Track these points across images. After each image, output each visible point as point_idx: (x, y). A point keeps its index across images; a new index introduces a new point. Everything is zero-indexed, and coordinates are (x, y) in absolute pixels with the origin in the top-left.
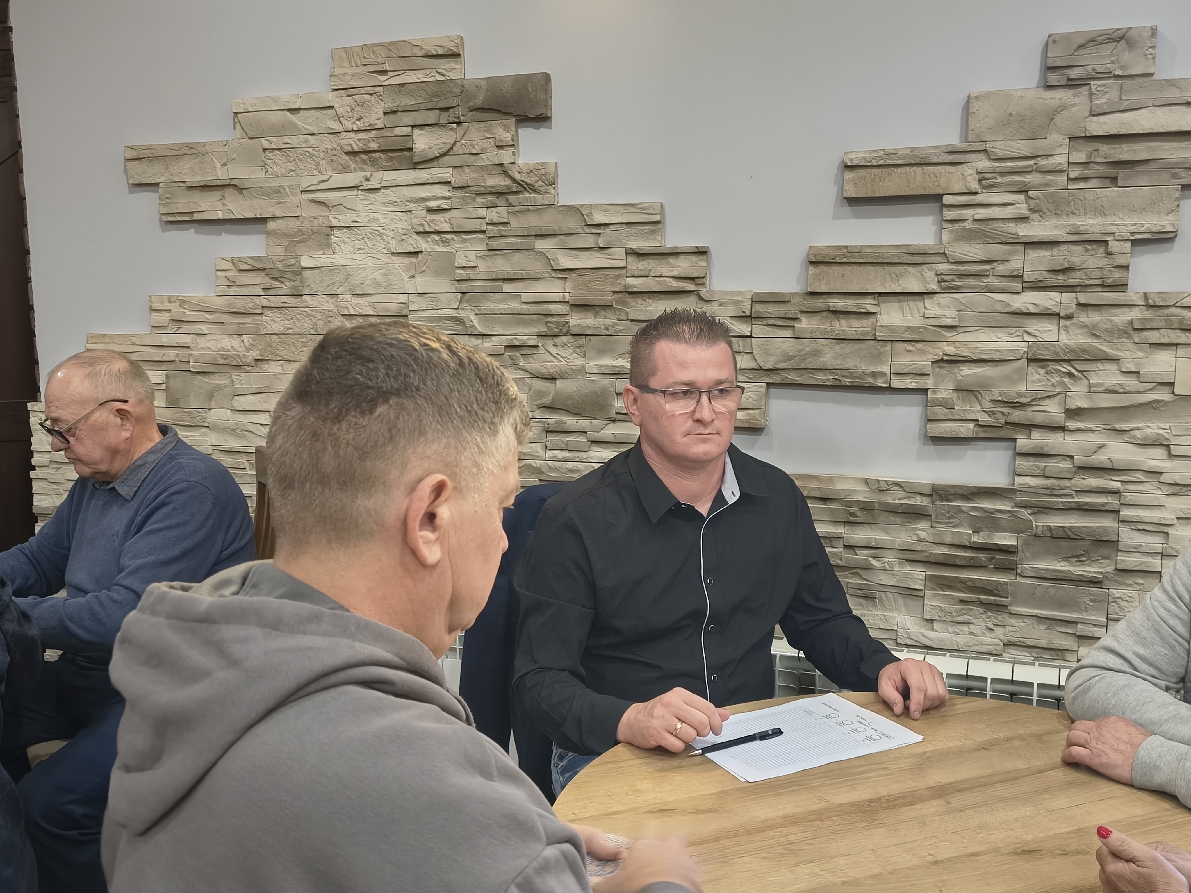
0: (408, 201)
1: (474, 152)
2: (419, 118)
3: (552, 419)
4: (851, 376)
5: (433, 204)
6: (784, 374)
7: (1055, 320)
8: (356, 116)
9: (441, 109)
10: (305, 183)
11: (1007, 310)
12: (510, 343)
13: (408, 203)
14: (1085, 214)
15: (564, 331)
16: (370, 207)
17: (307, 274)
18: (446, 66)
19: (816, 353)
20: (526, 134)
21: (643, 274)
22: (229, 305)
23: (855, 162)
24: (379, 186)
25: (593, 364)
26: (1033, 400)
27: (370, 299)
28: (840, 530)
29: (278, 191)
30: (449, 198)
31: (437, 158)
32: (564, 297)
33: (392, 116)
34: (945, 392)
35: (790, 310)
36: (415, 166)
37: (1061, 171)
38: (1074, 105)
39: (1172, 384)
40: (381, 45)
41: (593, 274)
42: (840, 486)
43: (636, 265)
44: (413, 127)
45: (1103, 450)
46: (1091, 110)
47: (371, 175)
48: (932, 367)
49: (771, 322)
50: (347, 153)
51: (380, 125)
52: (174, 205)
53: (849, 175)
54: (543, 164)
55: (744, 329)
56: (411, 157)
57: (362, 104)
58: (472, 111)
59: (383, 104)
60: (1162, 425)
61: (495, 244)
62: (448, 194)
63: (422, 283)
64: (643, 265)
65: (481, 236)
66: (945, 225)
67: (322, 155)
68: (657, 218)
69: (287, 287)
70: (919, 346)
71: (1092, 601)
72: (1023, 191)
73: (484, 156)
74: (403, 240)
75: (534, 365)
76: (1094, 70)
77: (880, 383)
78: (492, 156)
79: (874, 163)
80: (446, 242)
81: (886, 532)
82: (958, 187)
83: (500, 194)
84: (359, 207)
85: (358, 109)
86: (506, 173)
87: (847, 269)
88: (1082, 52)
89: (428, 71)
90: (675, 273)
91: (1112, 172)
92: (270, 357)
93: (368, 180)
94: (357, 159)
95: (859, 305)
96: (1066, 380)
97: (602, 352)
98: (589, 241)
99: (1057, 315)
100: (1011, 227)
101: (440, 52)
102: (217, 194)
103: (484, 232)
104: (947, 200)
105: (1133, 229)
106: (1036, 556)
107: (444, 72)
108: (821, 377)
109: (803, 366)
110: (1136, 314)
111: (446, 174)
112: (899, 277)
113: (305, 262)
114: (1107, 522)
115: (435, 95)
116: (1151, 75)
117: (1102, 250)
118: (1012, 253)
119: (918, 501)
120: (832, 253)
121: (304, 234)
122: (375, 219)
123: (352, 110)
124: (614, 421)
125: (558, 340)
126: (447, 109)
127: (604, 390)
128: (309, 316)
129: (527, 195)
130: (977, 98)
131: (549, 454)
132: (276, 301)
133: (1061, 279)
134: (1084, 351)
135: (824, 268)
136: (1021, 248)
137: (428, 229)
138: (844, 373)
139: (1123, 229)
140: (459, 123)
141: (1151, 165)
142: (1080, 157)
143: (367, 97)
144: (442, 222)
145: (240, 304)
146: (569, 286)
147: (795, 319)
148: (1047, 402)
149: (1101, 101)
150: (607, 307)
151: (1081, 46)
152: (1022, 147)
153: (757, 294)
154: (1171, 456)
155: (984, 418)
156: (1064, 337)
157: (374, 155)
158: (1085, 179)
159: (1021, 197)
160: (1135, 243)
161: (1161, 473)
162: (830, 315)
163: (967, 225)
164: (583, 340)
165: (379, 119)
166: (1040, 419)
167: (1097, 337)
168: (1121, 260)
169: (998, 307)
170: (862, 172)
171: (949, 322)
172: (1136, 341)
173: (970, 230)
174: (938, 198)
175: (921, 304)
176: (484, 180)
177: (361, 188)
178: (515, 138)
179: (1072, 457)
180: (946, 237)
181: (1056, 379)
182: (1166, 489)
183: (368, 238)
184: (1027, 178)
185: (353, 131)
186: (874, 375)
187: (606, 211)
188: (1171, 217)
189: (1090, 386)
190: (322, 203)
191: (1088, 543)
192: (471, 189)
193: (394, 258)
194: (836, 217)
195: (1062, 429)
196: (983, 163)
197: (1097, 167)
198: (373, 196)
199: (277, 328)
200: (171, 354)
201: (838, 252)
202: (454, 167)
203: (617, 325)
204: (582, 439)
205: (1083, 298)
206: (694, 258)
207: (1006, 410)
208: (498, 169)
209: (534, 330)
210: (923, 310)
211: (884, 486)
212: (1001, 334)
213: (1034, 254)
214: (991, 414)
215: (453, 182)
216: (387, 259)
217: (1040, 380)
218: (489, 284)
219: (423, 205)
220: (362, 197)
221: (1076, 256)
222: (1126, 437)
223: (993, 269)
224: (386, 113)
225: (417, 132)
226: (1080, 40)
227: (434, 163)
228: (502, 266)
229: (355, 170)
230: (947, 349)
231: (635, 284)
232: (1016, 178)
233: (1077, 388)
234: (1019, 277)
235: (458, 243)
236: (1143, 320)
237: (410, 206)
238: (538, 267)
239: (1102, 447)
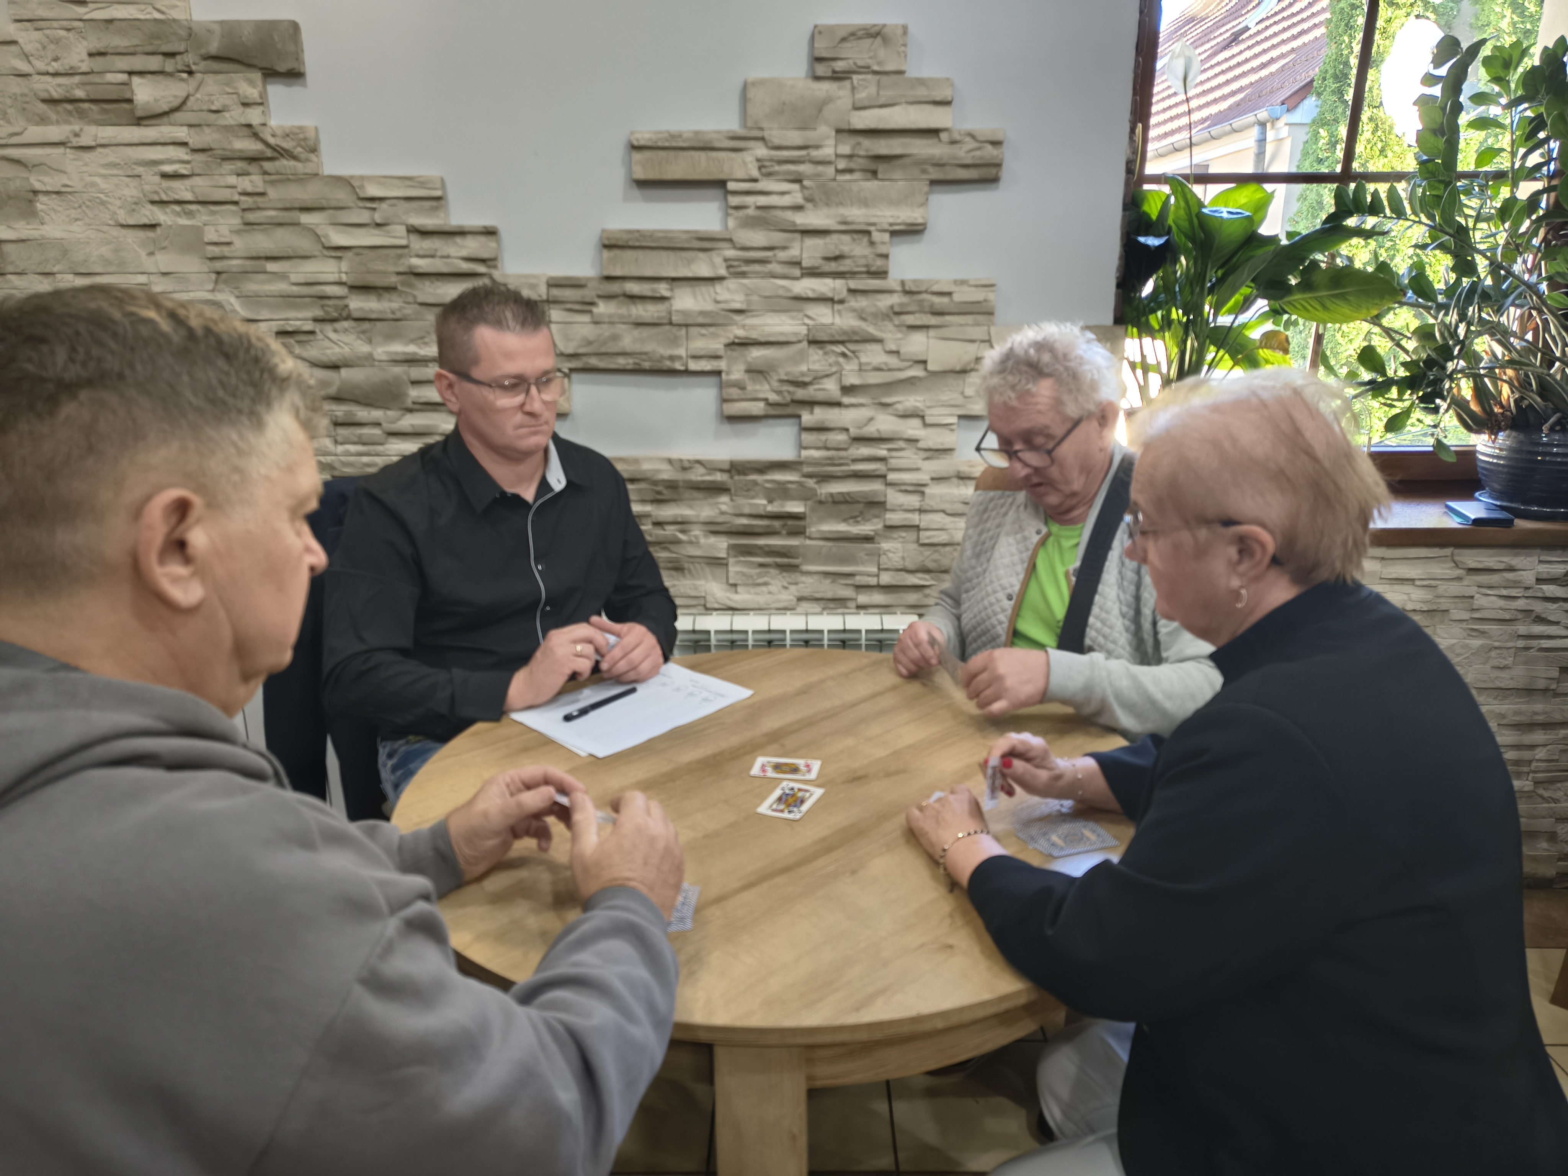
0: (135, 164)
1: (214, 108)
2: (138, 63)
3: (340, 410)
4: (650, 360)
5: (168, 168)
6: (585, 359)
7: (829, 304)
8: (50, 55)
9: (164, 54)
11: (789, 295)
12: (282, 329)
13: (135, 167)
14: (852, 205)
15: (345, 314)
16: (84, 169)
17: (7, 248)
18: (166, 3)
19: (615, 338)
20: (276, 91)
21: (427, 253)
23: (642, 143)
24: (93, 144)
25: (381, 351)
26: (815, 379)
28: (650, 508)
30: (188, 162)
31: (166, 113)
32: (340, 277)
33: (99, 59)
34: (737, 373)
35: (588, 294)
36: (139, 121)
37: (829, 163)
38: (839, 98)
39: (924, 362)
41: (371, 254)
42: (646, 466)
43: (418, 244)
44: (131, 73)
45: (872, 423)
46: (854, 104)
47: (81, 130)
48: (726, 351)
49: (568, 305)
50: (44, 101)
51: (84, 67)
53: (637, 156)
54: (300, 128)
56: (132, 111)
57: (57, 41)
58: (203, 59)
59: (85, 43)
60: (918, 398)
61: (251, 217)
62: (187, 157)
63: (164, 261)
64: (428, 244)
65: (233, 208)
66: (731, 211)
67: (9, 102)
68: (438, 193)
70: (712, 329)
71: (867, 555)
72: (798, 181)
73: (227, 115)
74: (133, 210)
75: (313, 352)
76: (855, 64)
77: (678, 366)
78: (235, 116)
79: (660, 144)
80: (190, 214)
81: (691, 507)
82: (740, 174)
83: (253, 159)
84: (70, 168)
85: (52, 46)
86: (256, 136)
87: (640, 254)
88: (846, 45)
89: (143, 7)
90: (464, 253)
91: (872, 165)
93: (77, 135)
94: (59, 108)
95: (654, 290)
96: (841, 360)
97: (390, 337)
98: (364, 217)
99: (831, 300)
100: (789, 215)
103: (236, 203)
104: (731, 186)
105: (891, 220)
106: (822, 520)
107: (163, 9)
108: (621, 362)
109: (603, 350)
110: (895, 299)
111: (182, 133)
112: (690, 262)
114: (876, 486)
115: (154, 36)
116: (904, 72)
117: (865, 239)
118: (792, 240)
119: (719, 477)
120: (625, 237)
122: (94, 184)
123: (44, 48)
124: (411, 411)
125: (338, 325)
126: (172, 55)
127: (397, 378)
129: (286, 162)
130: (754, 84)
131: (340, 449)
133: (833, 266)
134: (855, 333)
135: (617, 252)
136: (797, 235)
137: (165, 198)
139: (883, 220)
140: (190, 73)
141: (906, 160)
142: (846, 149)
143: (63, 33)
144: (182, 190)
146: (344, 266)
147: (592, 304)
148: (825, 380)
149: (862, 95)
150: (390, 289)
151: (844, 40)
152: (796, 137)
153: (552, 278)
154: (926, 425)
155: (773, 397)
156: (838, 321)
157: (81, 105)
158: (850, 171)
159: (796, 187)
160: (894, 233)
161: (918, 440)
162: (626, 300)
163: (751, 212)
164: (366, 325)
165: (82, 61)
166: (820, 396)
167: (864, 319)
168: (882, 249)
169: (781, 292)
170: (648, 154)
171: (738, 306)
172: (897, 323)
173: (753, 218)
174: (721, 184)
175: (711, 289)
176: (230, 142)
177: (69, 145)
178: (263, 95)
179: (847, 430)
180: (731, 223)
181: (832, 359)
182: (923, 455)
183: (88, 207)
184: (801, 168)
185: (48, 73)
186: (672, 358)
187: (383, 184)
188: (921, 210)
189: (860, 364)
190: (17, 162)
191: (861, 506)
192: (214, 152)
193: (124, 232)
194: (626, 199)
195: (838, 404)
196: (761, 151)
197: (860, 160)
198: (87, 156)
201: (630, 236)
202: (190, 126)
203: (404, 308)
204: (376, 431)
205: (853, 284)
206: (483, 239)
207: (791, 389)
208: (246, 131)
209: (309, 314)
210: (713, 295)
211: (687, 465)
212: (783, 318)
213: (810, 242)
214: (779, 393)
215: (191, 141)
216: (116, 232)
217: (819, 361)
218: (248, 263)
219: (155, 169)
220: (72, 157)
221: (845, 245)
222: (890, 410)
223: (775, 255)
224: (91, 55)
225: (136, 80)
226: (843, 33)
227: (165, 119)
228: (263, 242)
229: (58, 122)
230: (738, 332)
231: (421, 264)
232: (792, 167)
233: (850, 367)
234: (798, 264)
235: (203, 215)
236: (901, 305)
237: (140, 170)
238: (304, 244)
239: (871, 419)
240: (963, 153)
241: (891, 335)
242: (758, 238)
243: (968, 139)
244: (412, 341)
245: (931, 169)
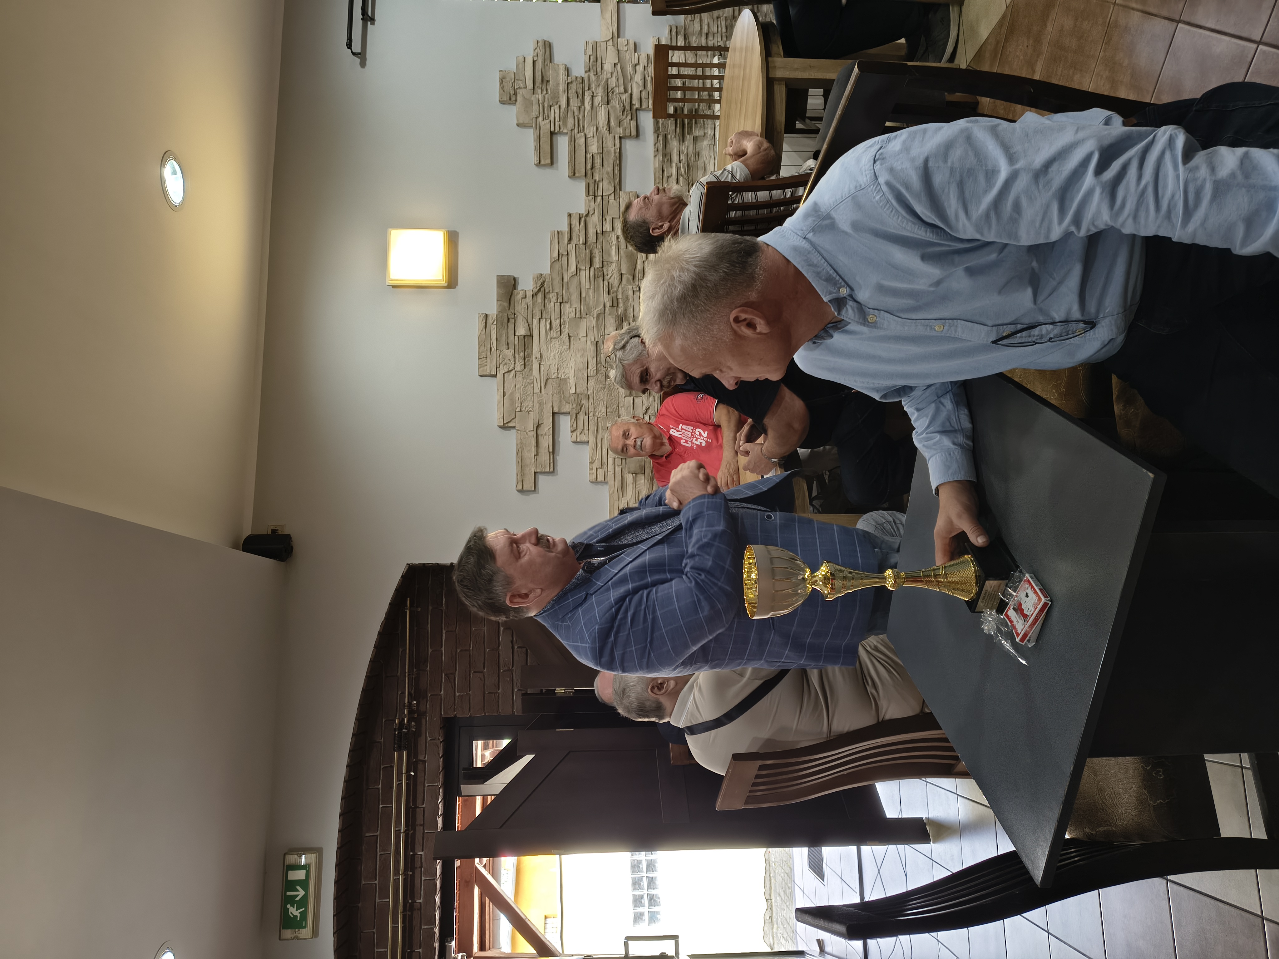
0: (546, 339)
1: (527, 308)
2: (511, 332)
4: (616, 161)
5: (548, 327)
6: (616, 185)
8: (509, 363)
9: (508, 322)
10: (537, 390)
11: (591, 111)
14: (558, 89)
15: (601, 270)
16: (548, 358)
17: (578, 392)
18: (490, 320)
19: (608, 173)
20: (521, 287)
21: (578, 237)
22: (593, 433)
23: (538, 161)
24: (540, 353)
25: (615, 257)
26: (622, 102)
27: (589, 360)
28: (674, 165)
29: (540, 404)
30: (546, 320)
31: (529, 325)
32: (587, 270)
33: (510, 346)
34: (620, 131)
35: (591, 182)
36: (531, 336)
37: (544, 96)
38: (522, 94)
39: (615, 64)
40: (479, 349)
41: (578, 258)
43: (575, 241)
46: (524, 88)
47: (535, 356)
48: (612, 134)
49: (596, 188)
50: (525, 368)
51: (513, 352)
52: (545, 462)
53: (542, 164)
54: (533, 279)
55: (599, 199)
56: (527, 336)
57: (504, 359)
58: (510, 309)
59: (504, 350)
60: (629, 66)
61: (565, 299)
62: (544, 320)
63: (582, 333)
64: (574, 237)
65: (562, 306)
66: (561, 131)
67: (525, 381)
68: (556, 234)
69: (584, 402)
70: (604, 139)
72: (551, 107)
73: (529, 304)
74: (563, 342)
76: (511, 88)
77: (618, 151)
78: (529, 300)
79: (538, 156)
80: (565, 322)
82: (548, 127)
83: (545, 296)
84: (549, 363)
85: (505, 362)
86: (536, 294)
87: (576, 163)
89: (492, 328)
90: (578, 224)
91: (545, 82)
92: (617, 413)
93: (537, 358)
94: (527, 364)
95: (590, 158)
96: (614, 94)
97: (609, 255)
98: (565, 259)
99: (592, 96)
100: (562, 110)
101: (485, 321)
102: (541, 439)
103: (560, 304)
104: (552, 129)
105: (564, 75)
108: (617, 171)
109: (613, 178)
110: (592, 74)
111: (535, 321)
112: (579, 145)
113: (573, 391)
115: (502, 325)
116: (514, 73)
117: (570, 84)
118: (571, 110)
119: (660, 138)
120: (570, 167)
121: (560, 392)
122: (554, 356)
123: (506, 364)
125: (605, 273)
126: (508, 319)
127: (625, 253)
128: (597, 392)
129: (545, 286)
130: (518, 121)
132: (591, 409)
133: (580, 96)
134: (604, 88)
135: (576, 173)
136: (569, 108)
137: (559, 329)
138: (615, 163)
139: (564, 78)
140: (514, 314)
141: (543, 71)
142: (540, 91)
143: (501, 357)
144: (556, 323)
145: (593, 428)
146: (583, 268)
147: (595, 181)
148: (622, 99)
149: (522, 86)
150: (591, 254)
151: (504, 91)
152: (536, 107)
153: (586, 196)
154: (638, 64)
155: (629, 118)
156: (600, 94)
157: (526, 355)
158: (547, 90)
159: (552, 108)
160: (568, 76)
161: (644, 66)
162: (593, 169)
163: (561, 124)
164: (605, 263)
165: (510, 352)
166: (628, 100)
167: (599, 85)
168: (574, 79)
169: (590, 114)
170: (541, 159)
171: (595, 129)
172: (600, 74)
173: (563, 122)
174: (552, 134)
175: (589, 138)
176: (539, 303)
177: (540, 362)
178: (522, 291)
179: (641, 91)
180: (565, 131)
181: (614, 97)
183: (562, 360)
184: (546, 106)
185: (515, 364)
186: (615, 153)
187: (553, 251)
188: (560, 66)
190: (547, 381)
192: (542, 310)
193: (572, 346)
194: (557, 169)
195: (631, 95)
196: (540, 119)
197: (543, 86)
198: (544, 357)
199: (604, 410)
200: (618, 469)
201: (570, 165)
202: (533, 317)
203: (598, 248)
205: (587, 88)
206: (572, 218)
207: (626, 112)
208: (535, 297)
209: (601, 282)
210: (591, 138)
211: (656, 148)
212: (599, 114)
213: (572, 103)
214: (627, 116)
215: (538, 317)
216: (571, 351)
217: (615, 102)
218: (582, 303)
219: (548, 332)
220: (544, 363)
221: (572, 92)
222: (633, 76)
223: (577, 116)
224: (508, 349)
225: (517, 334)
226: (502, 91)
227: (531, 326)
228: (575, 297)
229: (532, 365)
230: (605, 130)
231: (582, 240)
232: (546, 109)
233: (617, 90)
234: (579, 107)
235: (565, 317)
236: (594, 72)
237: (549, 338)
238: (575, 281)
239: (637, 83)
240: (541, 52)
241: (606, 75)
242: (570, 121)
243: (536, 51)
244: (611, 247)
245: (546, 63)
